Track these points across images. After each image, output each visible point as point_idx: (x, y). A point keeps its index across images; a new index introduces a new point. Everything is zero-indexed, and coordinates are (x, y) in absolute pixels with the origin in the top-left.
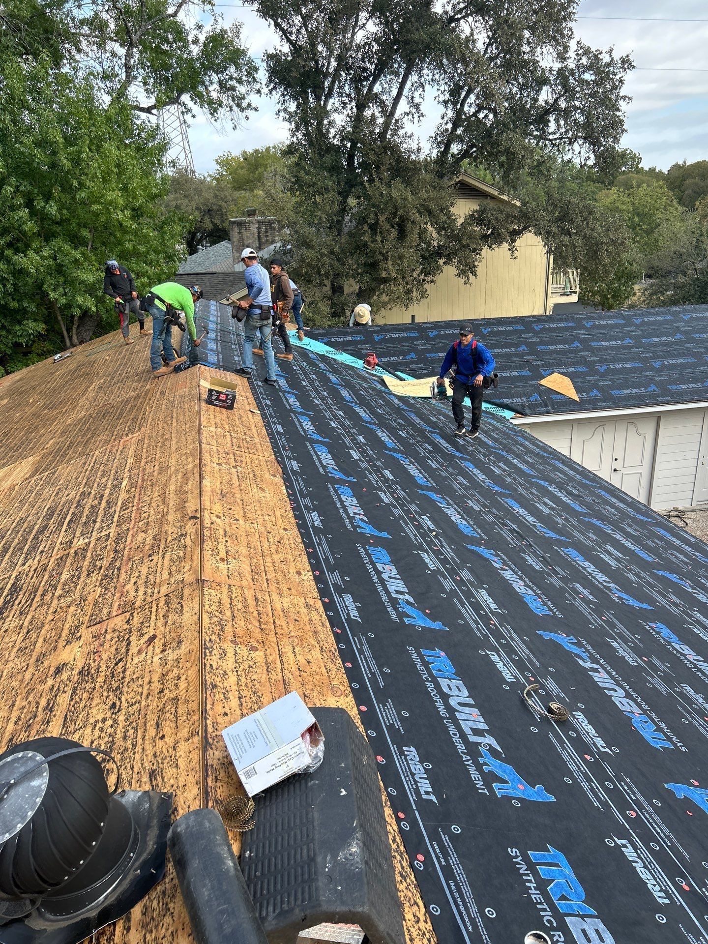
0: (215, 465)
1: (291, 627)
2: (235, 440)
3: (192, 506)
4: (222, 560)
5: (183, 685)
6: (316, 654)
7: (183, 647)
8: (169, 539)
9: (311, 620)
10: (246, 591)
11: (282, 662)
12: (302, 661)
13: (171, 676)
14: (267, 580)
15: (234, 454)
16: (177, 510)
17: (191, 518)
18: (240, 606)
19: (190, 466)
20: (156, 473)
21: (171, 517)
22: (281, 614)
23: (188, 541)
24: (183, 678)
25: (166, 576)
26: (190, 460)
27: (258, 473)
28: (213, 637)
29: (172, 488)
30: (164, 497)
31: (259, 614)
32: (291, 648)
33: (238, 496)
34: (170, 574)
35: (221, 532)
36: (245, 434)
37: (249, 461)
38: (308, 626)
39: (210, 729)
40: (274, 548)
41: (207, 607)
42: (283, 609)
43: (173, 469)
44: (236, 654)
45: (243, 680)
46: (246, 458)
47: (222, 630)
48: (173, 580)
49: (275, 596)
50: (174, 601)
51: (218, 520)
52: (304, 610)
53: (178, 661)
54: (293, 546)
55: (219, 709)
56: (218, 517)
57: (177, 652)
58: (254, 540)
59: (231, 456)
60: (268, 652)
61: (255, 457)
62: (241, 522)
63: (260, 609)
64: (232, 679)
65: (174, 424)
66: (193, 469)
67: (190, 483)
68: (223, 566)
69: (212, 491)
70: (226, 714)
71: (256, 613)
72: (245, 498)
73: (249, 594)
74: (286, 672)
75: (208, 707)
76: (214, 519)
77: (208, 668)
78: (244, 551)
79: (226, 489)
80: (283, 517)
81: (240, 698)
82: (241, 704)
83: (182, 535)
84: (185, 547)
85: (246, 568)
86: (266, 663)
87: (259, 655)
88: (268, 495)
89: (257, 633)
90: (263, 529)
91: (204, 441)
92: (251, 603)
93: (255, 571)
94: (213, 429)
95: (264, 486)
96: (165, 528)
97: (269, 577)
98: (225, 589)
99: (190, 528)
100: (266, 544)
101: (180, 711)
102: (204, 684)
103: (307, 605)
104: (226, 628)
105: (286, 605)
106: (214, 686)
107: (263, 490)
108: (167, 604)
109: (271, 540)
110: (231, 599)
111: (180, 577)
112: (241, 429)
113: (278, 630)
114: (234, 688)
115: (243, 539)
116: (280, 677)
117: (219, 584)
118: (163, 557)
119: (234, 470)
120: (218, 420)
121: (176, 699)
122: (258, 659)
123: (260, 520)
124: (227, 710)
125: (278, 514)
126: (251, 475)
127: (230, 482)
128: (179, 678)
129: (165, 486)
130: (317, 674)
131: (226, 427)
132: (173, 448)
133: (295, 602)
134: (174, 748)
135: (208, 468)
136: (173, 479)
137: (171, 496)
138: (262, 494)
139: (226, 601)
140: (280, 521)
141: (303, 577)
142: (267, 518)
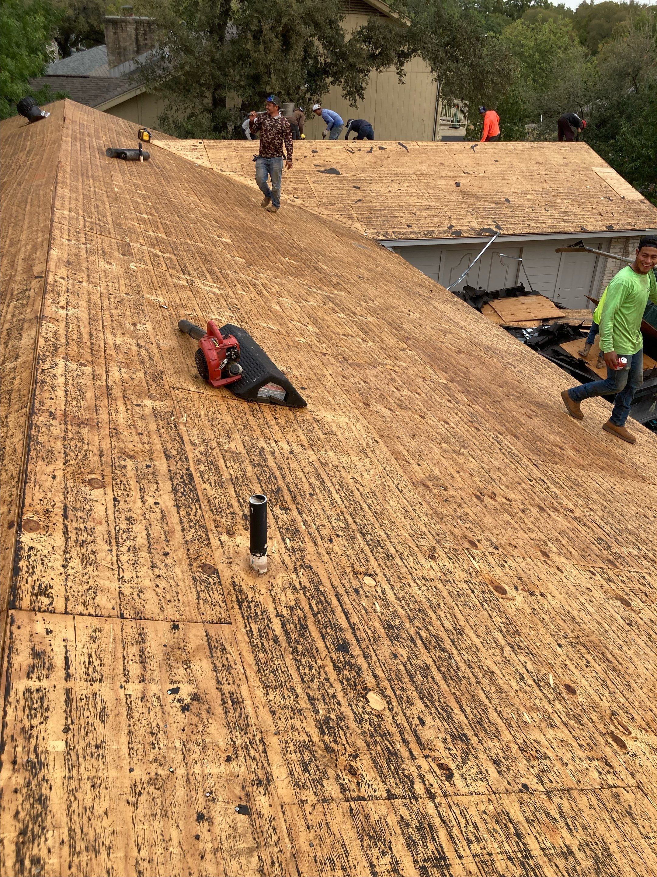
0: (64, 240)
1: (121, 356)
2: (87, 224)
3: (38, 269)
4: (62, 307)
5: (17, 382)
6: (141, 374)
7: (20, 360)
8: (15, 293)
9: (139, 355)
10: (82, 329)
11: (107, 376)
12: (126, 376)
13: (7, 377)
14: (103, 326)
15: (86, 234)
16: (24, 272)
17: (36, 278)
18: (74, 337)
19: (40, 240)
20: (6, 247)
21: (18, 278)
22: (113, 347)
23: (32, 293)
24: (18, 378)
25: (9, 317)
26: (40, 235)
27: (108, 251)
28: (47, 353)
29: (21, 256)
30: (12, 265)
31: (92, 344)
32: (117, 368)
33: (84, 265)
34: (13, 316)
35: (64, 289)
36: (99, 220)
37: (100, 241)
38: (136, 358)
39: (37, 405)
40: (113, 306)
41: (43, 334)
42: (115, 345)
43: (23, 243)
44: (66, 365)
45: (70, 382)
46: (98, 239)
47: (56, 350)
48: (15, 319)
49: (109, 336)
50: (15, 334)
51: (61, 280)
52: (134, 348)
53: (14, 368)
54: (132, 306)
55: (47, 395)
56: (61, 278)
57: (15, 363)
58: (96, 298)
59: (82, 235)
60: (96, 368)
61: (106, 239)
62: (85, 284)
63: (94, 342)
64: (61, 380)
65: (28, 207)
66: (42, 242)
67: (38, 253)
68: (62, 312)
69: (59, 259)
70: (52, 399)
71: (88, 344)
72: (92, 267)
73: (85, 331)
74: (110, 382)
75: (37, 393)
76: (58, 278)
77: (40, 371)
78: (84, 304)
79: (72, 259)
80: (126, 285)
81: (65, 391)
82: (67, 395)
83: (27, 290)
84: (29, 297)
85: (84, 316)
86: (93, 374)
87: (88, 370)
88: (114, 268)
89: (88, 356)
90: (105, 292)
91: (56, 220)
92: (86, 337)
93: (92, 319)
94: (66, 212)
95: (112, 261)
96: (12, 285)
97: (105, 324)
98: (62, 325)
99: (35, 284)
100: (106, 302)
101: (13, 396)
102: (35, 381)
103: (138, 345)
104: (60, 350)
105: (118, 342)
106: (44, 382)
107: (110, 264)
108: (8, 334)
109: (112, 300)
110: (67, 331)
111: (22, 317)
112: (95, 216)
113: (108, 357)
114: (62, 385)
115: (85, 297)
116: (104, 383)
117: (57, 320)
118: (8, 306)
119: (83, 246)
120: (72, 206)
121: (11, 391)
122: (85, 371)
123: (104, 285)
124: (53, 396)
125: (122, 282)
126: (100, 252)
127: (78, 255)
128: (14, 378)
129: (15, 256)
130: (138, 385)
131: (81, 212)
132: (25, 227)
133: (128, 341)
134: (6, 417)
135: (57, 242)
136: (23, 249)
137: (20, 262)
138: (108, 266)
139: (62, 332)
140: (123, 288)
141: (138, 327)
142: (110, 284)
